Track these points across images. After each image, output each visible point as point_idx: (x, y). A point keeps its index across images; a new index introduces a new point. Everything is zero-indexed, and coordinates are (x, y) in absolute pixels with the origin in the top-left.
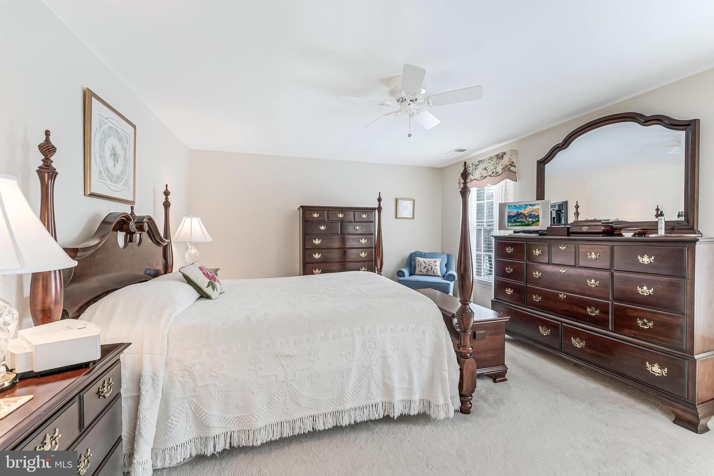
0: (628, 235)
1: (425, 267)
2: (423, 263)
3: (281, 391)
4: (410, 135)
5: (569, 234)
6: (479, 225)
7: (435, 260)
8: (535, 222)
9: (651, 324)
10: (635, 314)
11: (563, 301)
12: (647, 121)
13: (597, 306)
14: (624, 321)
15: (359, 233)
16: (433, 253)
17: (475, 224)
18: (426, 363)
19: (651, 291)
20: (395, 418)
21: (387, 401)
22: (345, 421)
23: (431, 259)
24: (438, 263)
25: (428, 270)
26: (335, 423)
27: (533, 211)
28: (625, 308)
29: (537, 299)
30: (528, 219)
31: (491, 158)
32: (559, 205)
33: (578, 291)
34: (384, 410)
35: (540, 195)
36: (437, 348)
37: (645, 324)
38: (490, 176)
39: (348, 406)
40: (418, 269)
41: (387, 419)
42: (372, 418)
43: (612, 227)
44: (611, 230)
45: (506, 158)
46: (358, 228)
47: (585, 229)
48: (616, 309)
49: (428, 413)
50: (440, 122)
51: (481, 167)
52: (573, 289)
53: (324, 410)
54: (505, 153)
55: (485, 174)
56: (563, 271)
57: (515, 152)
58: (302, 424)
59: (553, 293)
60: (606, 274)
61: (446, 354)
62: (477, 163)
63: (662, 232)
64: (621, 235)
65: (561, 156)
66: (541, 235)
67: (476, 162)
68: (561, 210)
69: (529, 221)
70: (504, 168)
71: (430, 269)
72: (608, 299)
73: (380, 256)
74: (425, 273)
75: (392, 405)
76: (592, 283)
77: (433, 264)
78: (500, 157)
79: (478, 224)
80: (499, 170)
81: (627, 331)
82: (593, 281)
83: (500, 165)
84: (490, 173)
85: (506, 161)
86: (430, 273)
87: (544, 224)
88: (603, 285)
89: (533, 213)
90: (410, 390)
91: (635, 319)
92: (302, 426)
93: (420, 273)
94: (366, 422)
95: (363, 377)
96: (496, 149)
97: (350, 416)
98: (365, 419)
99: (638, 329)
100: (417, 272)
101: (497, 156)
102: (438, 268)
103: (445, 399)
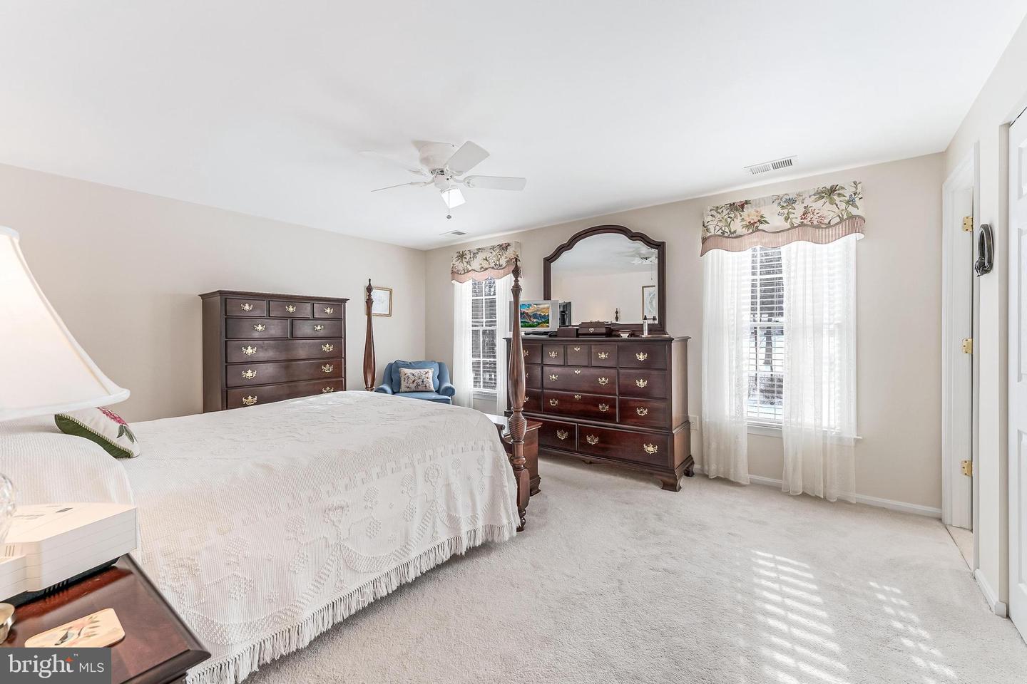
0: (625, 336)
1: (414, 381)
2: (411, 376)
3: (333, 559)
4: (449, 217)
5: (578, 335)
6: (476, 326)
7: (426, 370)
8: (541, 323)
9: (646, 412)
10: (636, 404)
11: (577, 402)
12: (634, 236)
13: (606, 401)
14: (627, 412)
15: (320, 335)
16: (421, 362)
17: (471, 324)
18: (487, 482)
19: (646, 383)
20: (464, 554)
21: (452, 537)
22: (411, 577)
23: (421, 370)
24: (430, 375)
25: (418, 385)
26: (399, 581)
27: (538, 310)
28: (628, 400)
29: (553, 403)
30: (532, 319)
31: (493, 248)
32: (563, 306)
33: (591, 390)
34: (450, 546)
35: (547, 296)
36: (496, 466)
37: (641, 412)
38: (493, 268)
39: (413, 555)
40: (404, 384)
41: (455, 559)
42: (439, 562)
43: (610, 328)
44: (611, 331)
45: (511, 250)
46: (319, 328)
47: (592, 330)
48: (621, 402)
49: (490, 540)
50: (464, 201)
51: (481, 256)
52: (586, 389)
53: (386, 570)
54: (509, 245)
55: (485, 265)
56: (577, 372)
57: (519, 245)
58: (360, 597)
59: (567, 395)
60: (613, 372)
61: (505, 469)
62: (476, 251)
63: (645, 334)
64: (619, 336)
65: (565, 255)
66: (550, 336)
67: (474, 248)
68: (565, 310)
69: (533, 322)
70: (508, 261)
71: (420, 383)
72: (615, 395)
73: (370, 368)
74: (414, 389)
75: (458, 539)
76: (603, 380)
77: (424, 375)
78: (504, 247)
79: (474, 324)
80: (503, 262)
81: (629, 421)
82: (603, 379)
83: (503, 257)
84: (493, 265)
85: (510, 253)
86: (420, 388)
87: (554, 325)
88: (611, 383)
89: (539, 313)
90: (474, 518)
91: (634, 409)
92: (360, 599)
93: (408, 390)
94: (432, 570)
95: (428, 514)
96: (499, 238)
97: (416, 567)
98: (432, 565)
99: (638, 417)
100: (403, 388)
101: (500, 246)
102: (431, 381)
103: (509, 518)
